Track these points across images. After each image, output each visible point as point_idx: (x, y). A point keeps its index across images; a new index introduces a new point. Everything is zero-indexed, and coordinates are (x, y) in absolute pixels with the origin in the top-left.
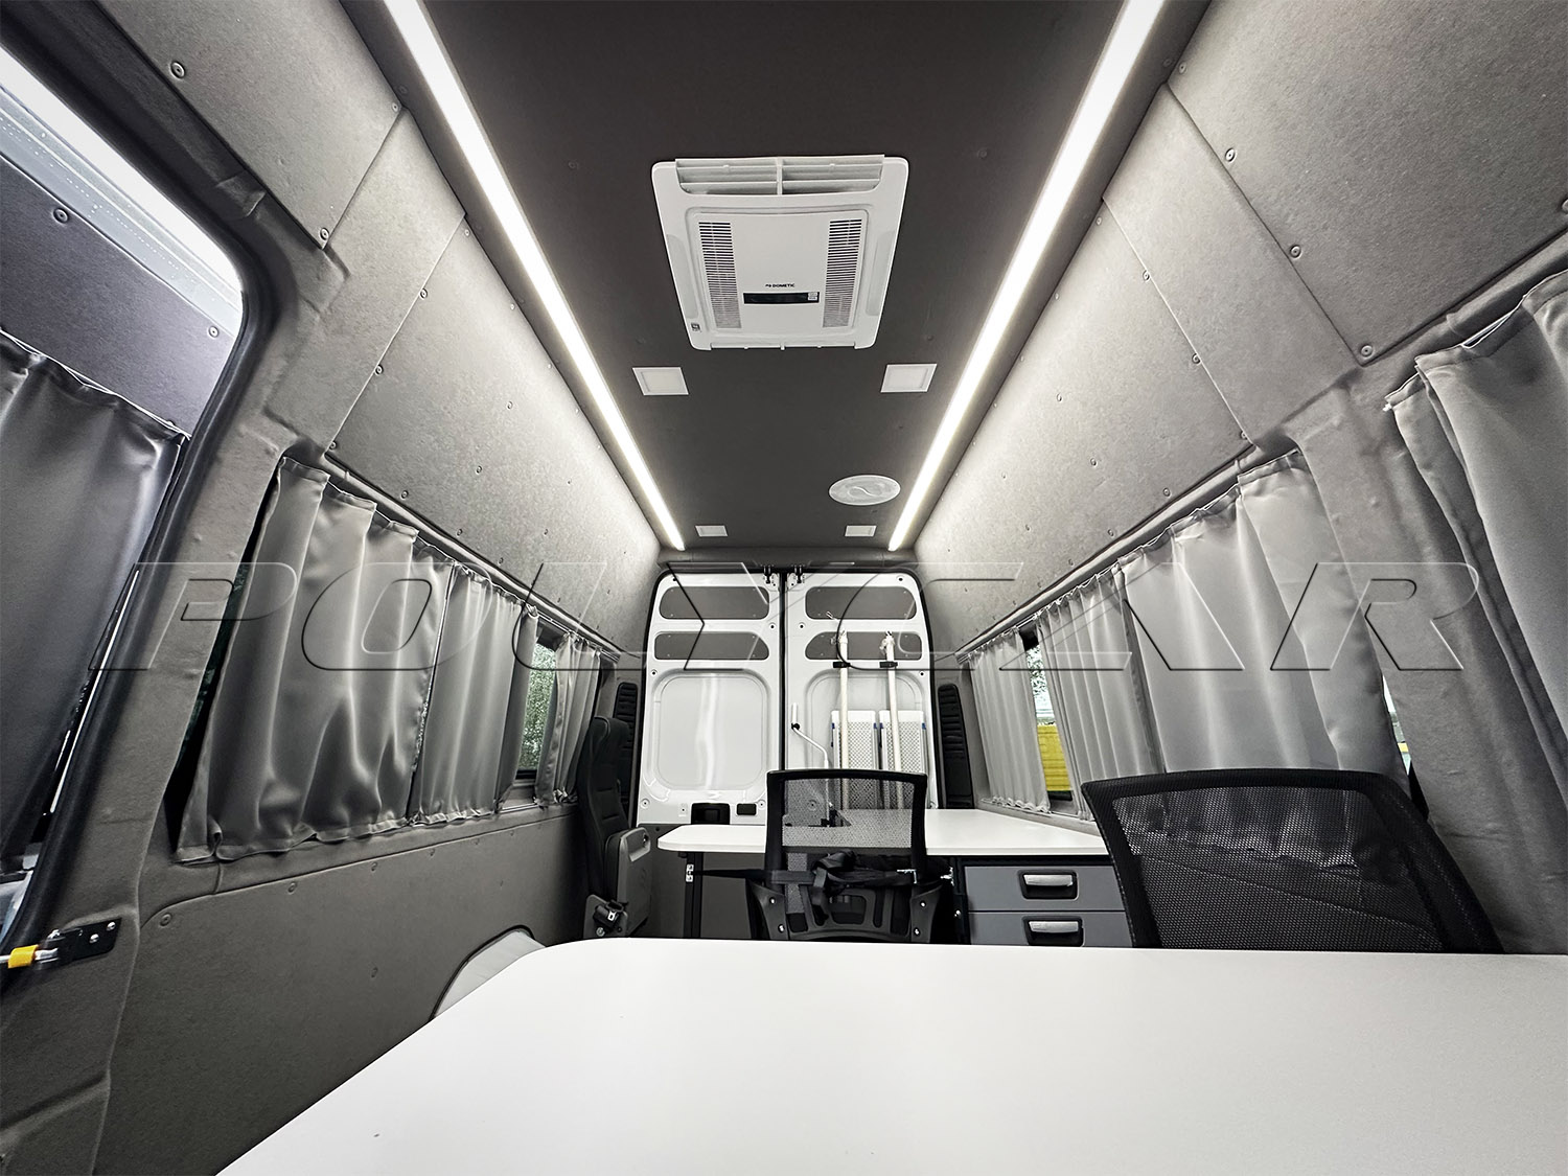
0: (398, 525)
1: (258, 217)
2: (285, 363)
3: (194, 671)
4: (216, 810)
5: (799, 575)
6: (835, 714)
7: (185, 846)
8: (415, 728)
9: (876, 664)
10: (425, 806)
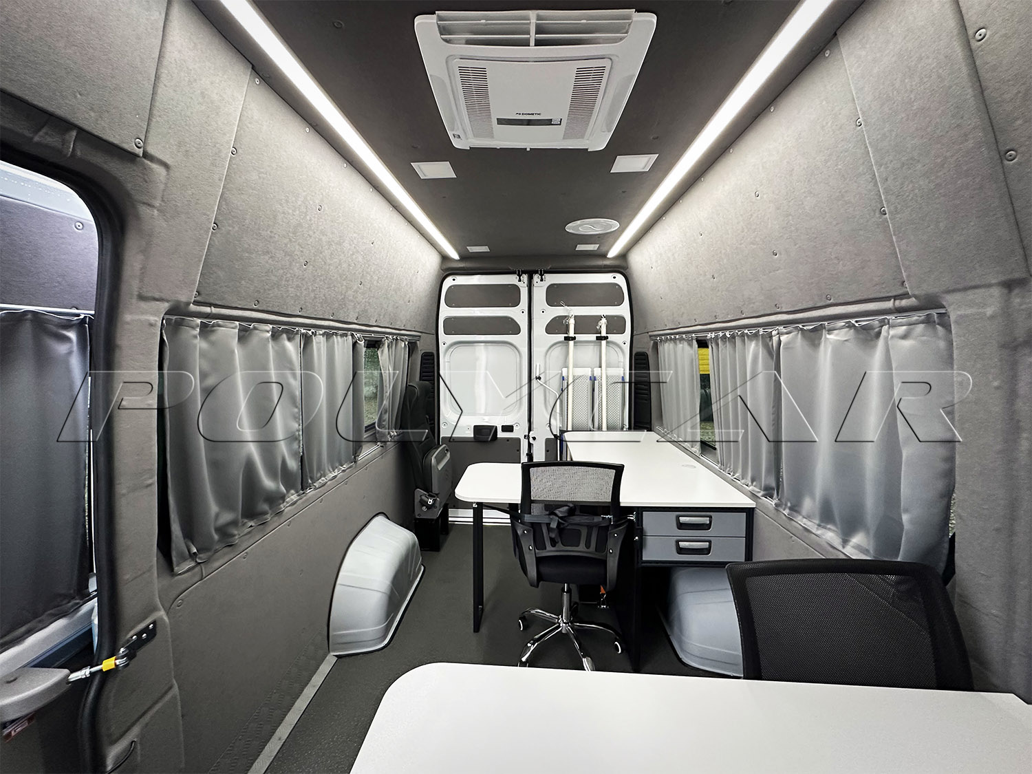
0: (256, 325)
1: (79, 153)
2: (142, 257)
3: (150, 481)
4: (189, 535)
5: (541, 275)
6: (565, 370)
7: (178, 565)
8: (297, 442)
9: (593, 337)
10: (312, 479)
